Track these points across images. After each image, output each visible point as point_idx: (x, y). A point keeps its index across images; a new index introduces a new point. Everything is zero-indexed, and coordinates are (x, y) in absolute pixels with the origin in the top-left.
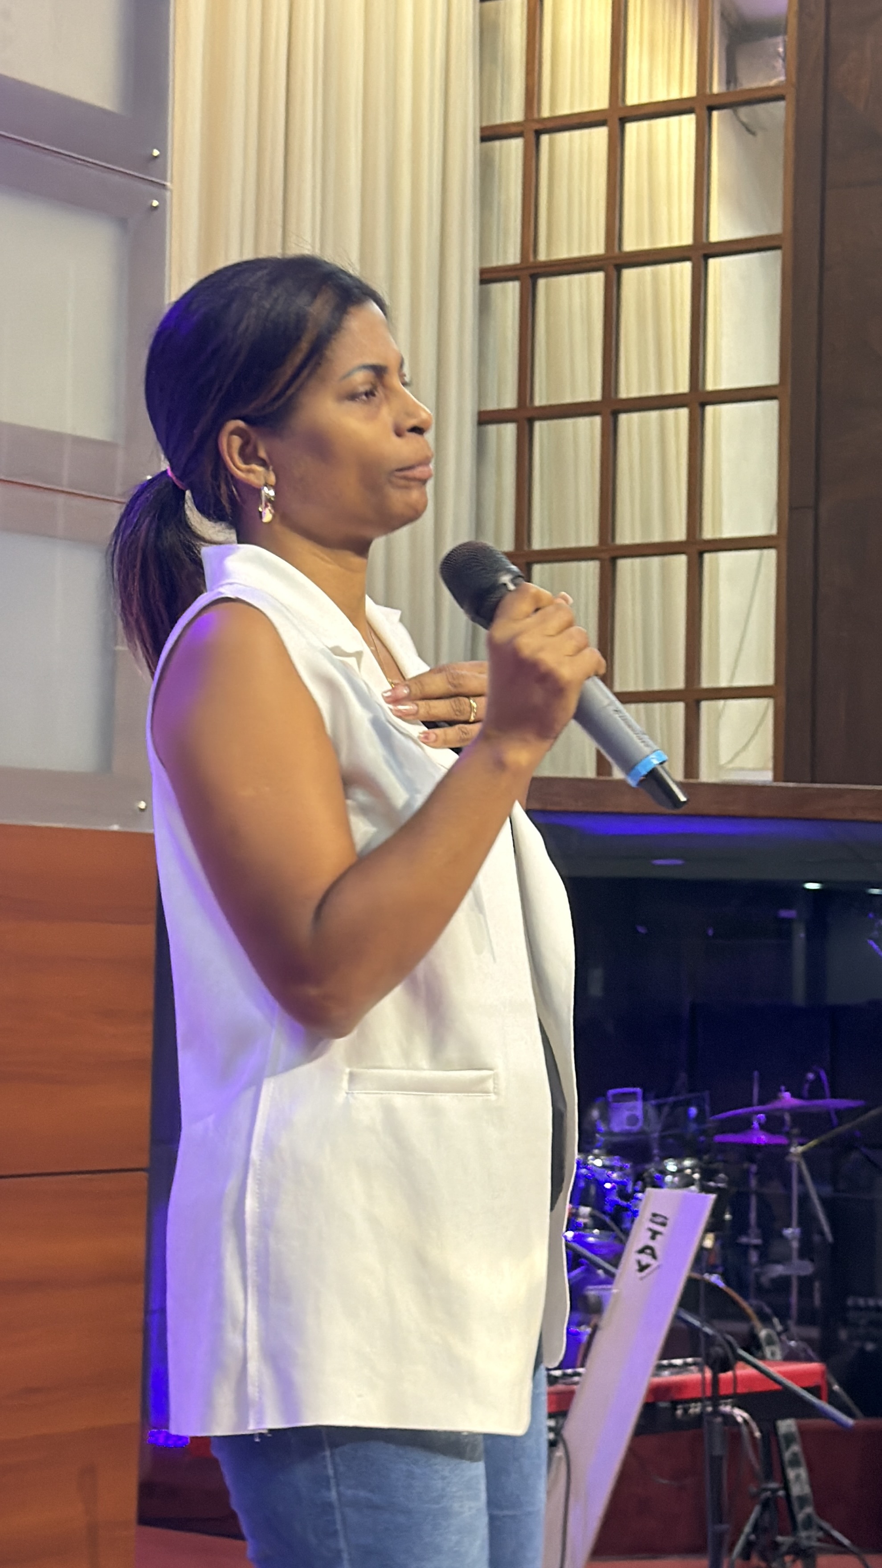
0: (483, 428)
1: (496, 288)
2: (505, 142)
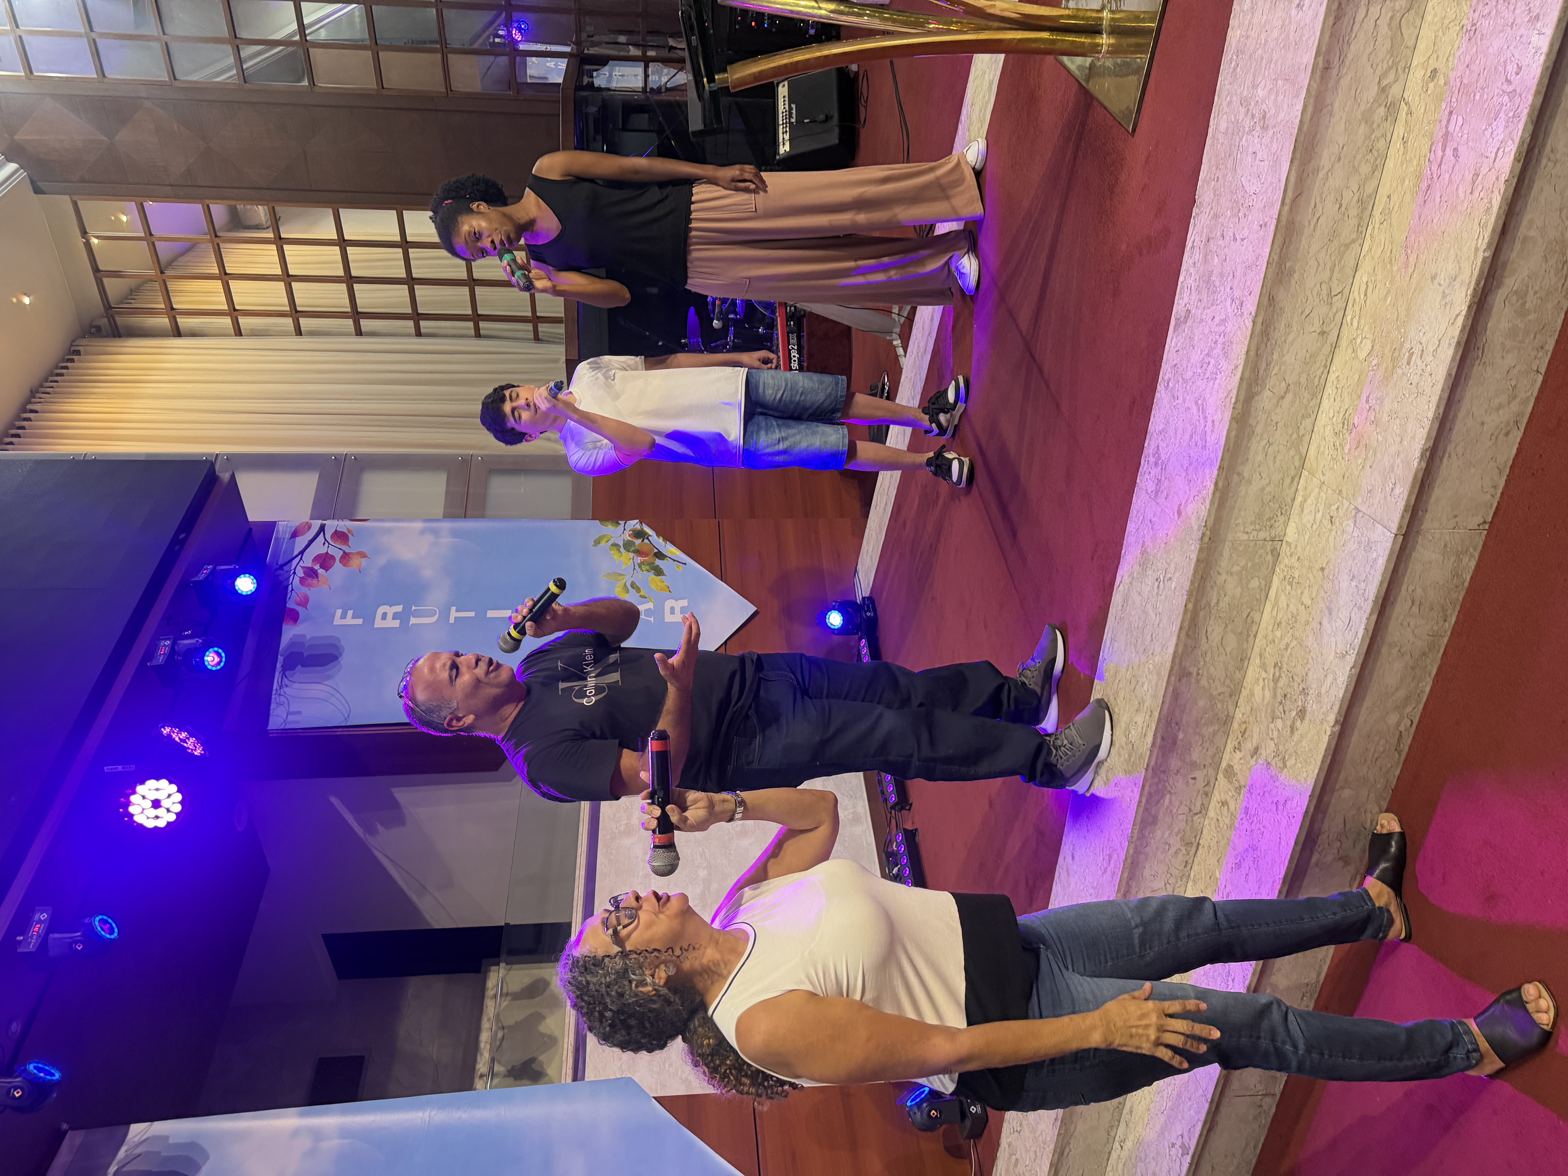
0: (422, 334)
1: (363, 330)
2: (301, 325)
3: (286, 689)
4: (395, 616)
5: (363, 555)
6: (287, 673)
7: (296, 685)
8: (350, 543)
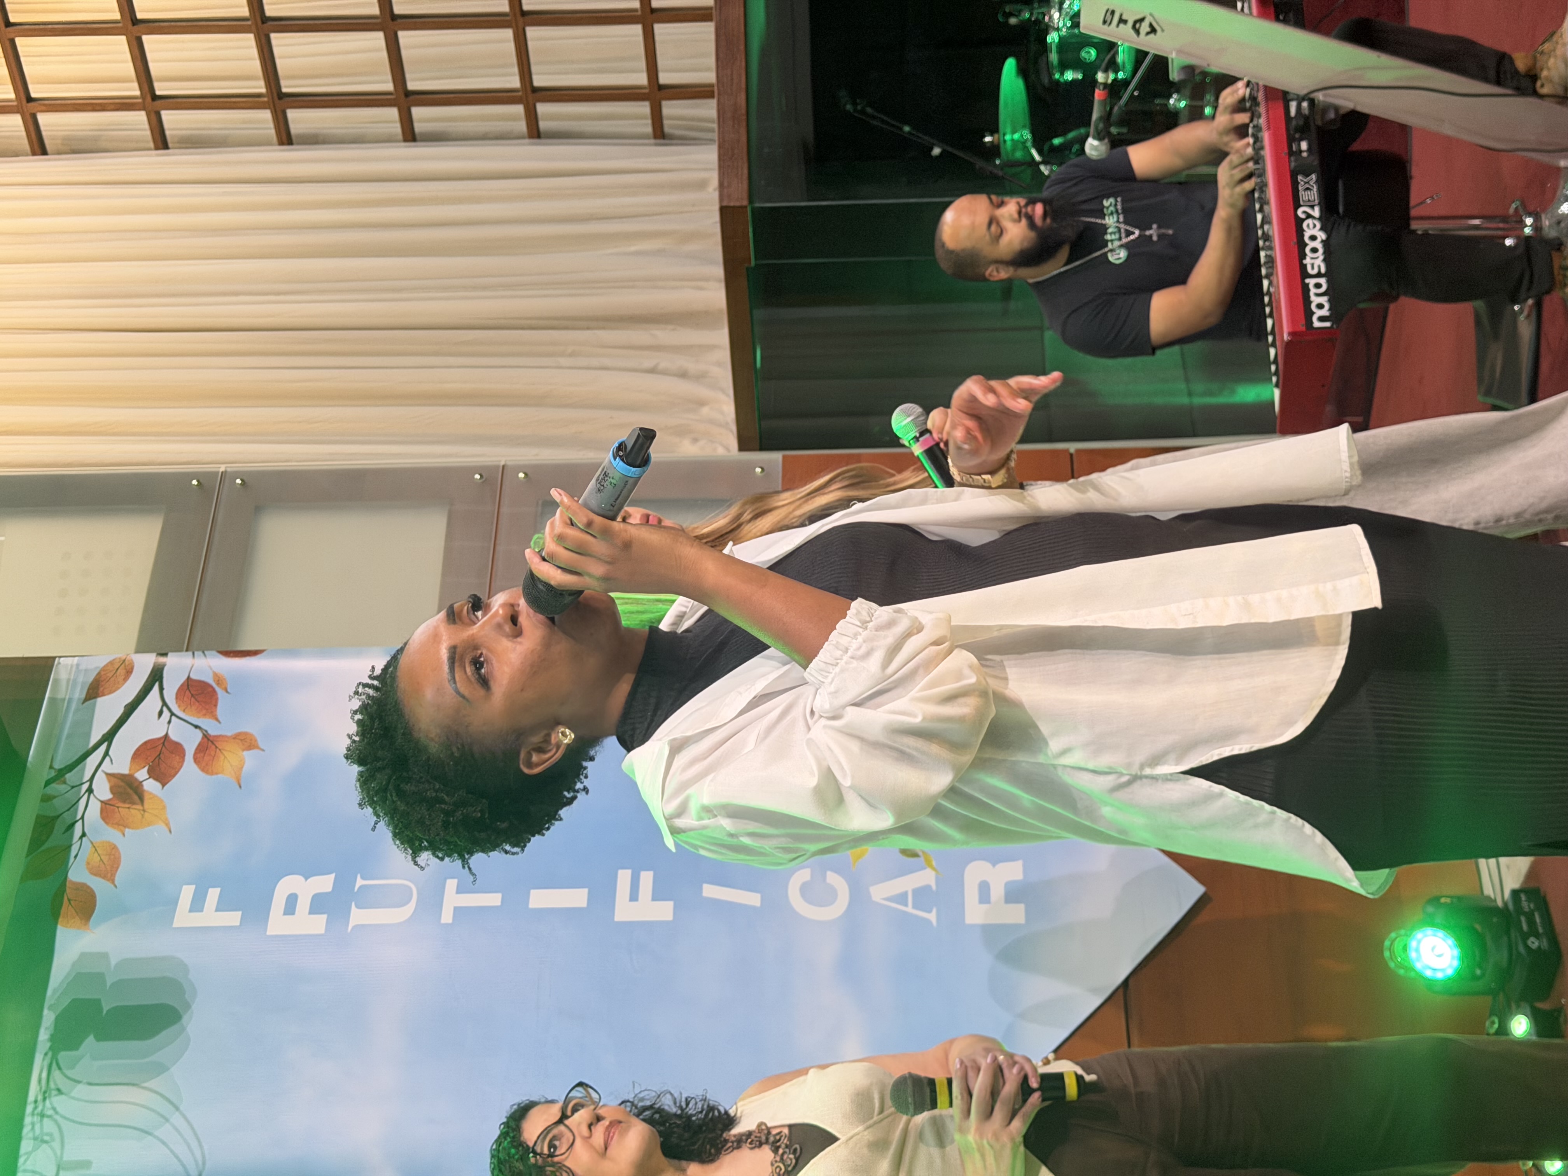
0: (418, 137)
1: (295, 129)
2: (166, 125)
3: (57, 1101)
4: (318, 904)
5: (247, 742)
6: (63, 1055)
7: (80, 1090)
8: (220, 710)
